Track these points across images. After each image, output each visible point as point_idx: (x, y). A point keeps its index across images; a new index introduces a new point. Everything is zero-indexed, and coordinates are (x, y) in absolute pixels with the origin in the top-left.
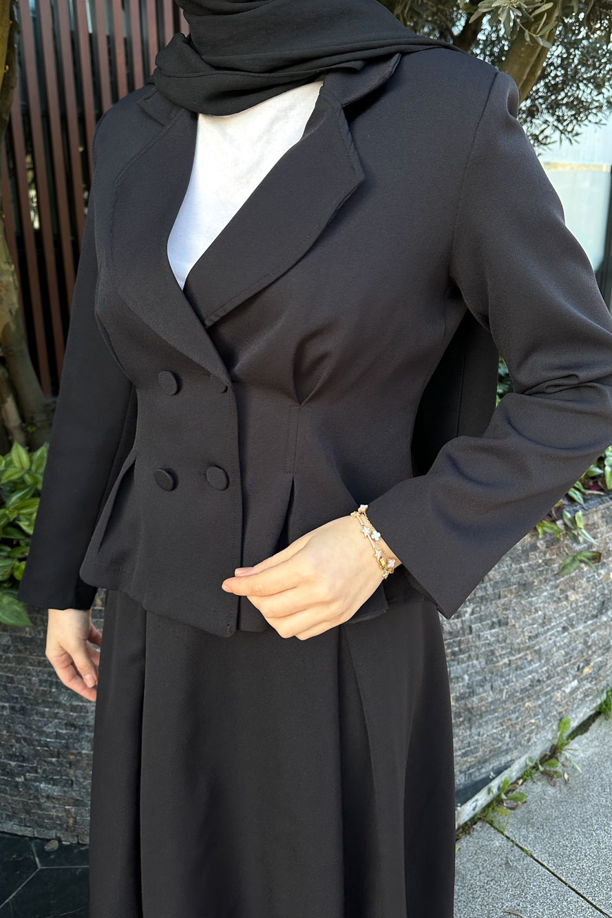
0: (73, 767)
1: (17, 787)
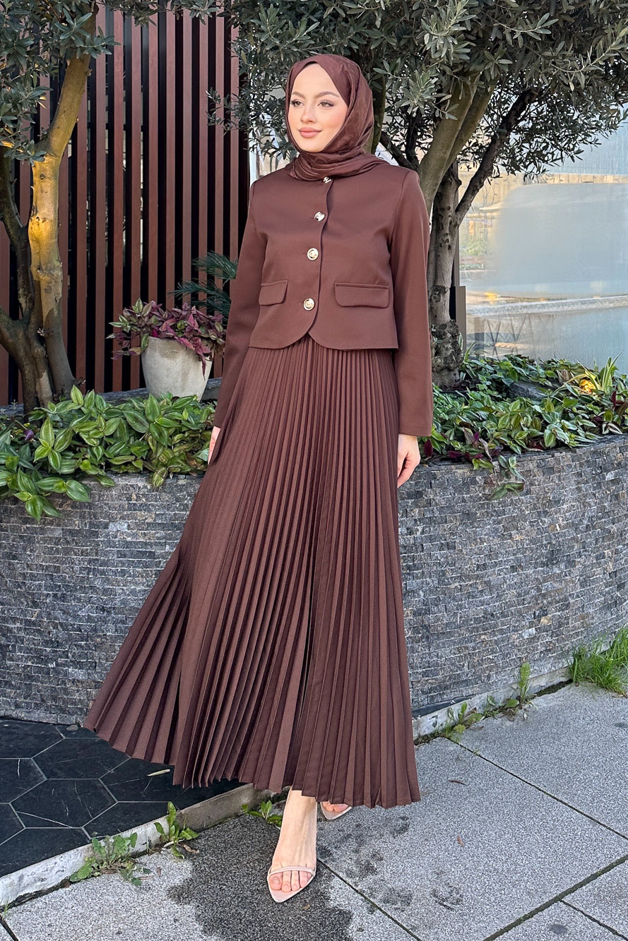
0: (98, 649)
1: (48, 673)
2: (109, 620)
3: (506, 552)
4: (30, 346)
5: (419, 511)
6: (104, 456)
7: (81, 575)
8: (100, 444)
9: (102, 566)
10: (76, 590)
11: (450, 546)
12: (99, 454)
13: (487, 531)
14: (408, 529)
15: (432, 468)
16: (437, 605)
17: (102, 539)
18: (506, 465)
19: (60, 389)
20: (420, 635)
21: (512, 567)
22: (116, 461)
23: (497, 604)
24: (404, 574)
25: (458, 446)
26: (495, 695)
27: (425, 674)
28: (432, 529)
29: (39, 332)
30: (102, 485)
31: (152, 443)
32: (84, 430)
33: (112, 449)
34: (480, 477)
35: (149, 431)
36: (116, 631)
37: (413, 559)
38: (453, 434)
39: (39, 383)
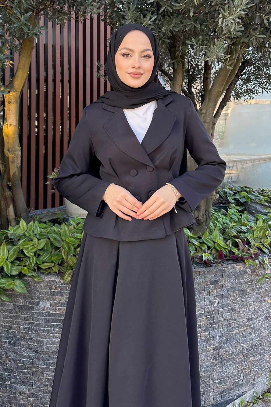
0: (34, 375)
1: (6, 387)
2: (40, 358)
3: (263, 310)
4: (4, 191)
5: (217, 291)
6: (37, 263)
7: (24, 332)
8: (35, 255)
9: (36, 327)
10: (21, 340)
11: (234, 310)
12: (33, 262)
13: (253, 299)
14: (210, 302)
15: (223, 266)
16: (226, 344)
17: (36, 311)
18: (263, 262)
19: (19, 214)
20: (217, 361)
21: (266, 317)
22: (44, 266)
23: (258, 339)
24: (208, 327)
25: (236, 251)
26: (257, 390)
27: (220, 383)
28: (223, 301)
29: (8, 184)
30: (34, 281)
31: (65, 254)
32: (25, 247)
33: (42, 257)
34: (249, 270)
35: (63, 247)
36: (44, 364)
37: (213, 318)
38: (231, 243)
39: (9, 211)
